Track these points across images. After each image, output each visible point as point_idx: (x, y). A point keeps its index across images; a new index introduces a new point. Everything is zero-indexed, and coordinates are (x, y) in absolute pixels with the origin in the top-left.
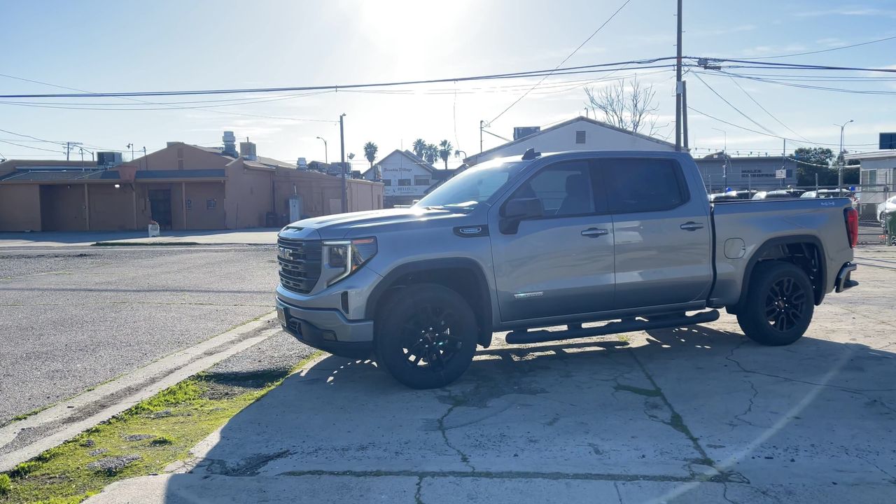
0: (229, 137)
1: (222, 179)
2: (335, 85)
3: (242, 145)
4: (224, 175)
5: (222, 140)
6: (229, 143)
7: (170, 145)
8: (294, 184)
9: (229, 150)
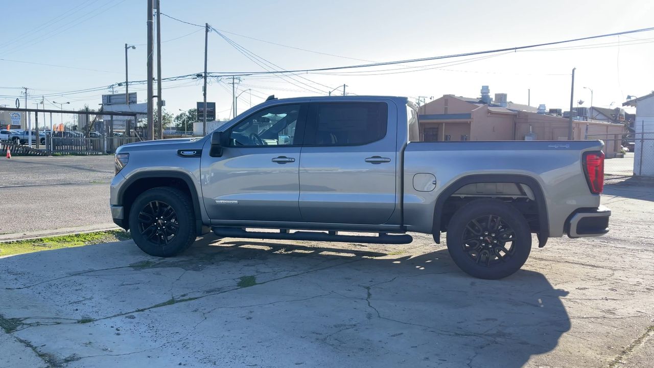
0: (485, 90)
1: (468, 120)
2: (515, 47)
3: (497, 95)
4: (470, 118)
5: (480, 91)
6: (485, 94)
7: (444, 96)
8: (530, 125)
9: (484, 100)
